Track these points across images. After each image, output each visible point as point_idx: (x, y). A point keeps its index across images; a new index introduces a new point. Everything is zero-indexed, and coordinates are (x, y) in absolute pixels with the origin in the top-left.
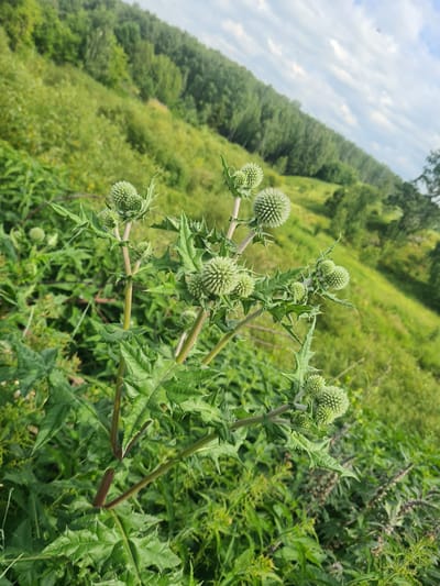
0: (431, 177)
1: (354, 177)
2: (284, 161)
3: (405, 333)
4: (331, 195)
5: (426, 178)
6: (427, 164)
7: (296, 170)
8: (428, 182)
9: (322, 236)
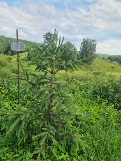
0: (46, 41)
1: (30, 48)
2: (10, 52)
3: (61, 77)
4: (27, 55)
5: (46, 42)
6: (44, 39)
7: (14, 53)
8: (47, 43)
9: (31, 66)
